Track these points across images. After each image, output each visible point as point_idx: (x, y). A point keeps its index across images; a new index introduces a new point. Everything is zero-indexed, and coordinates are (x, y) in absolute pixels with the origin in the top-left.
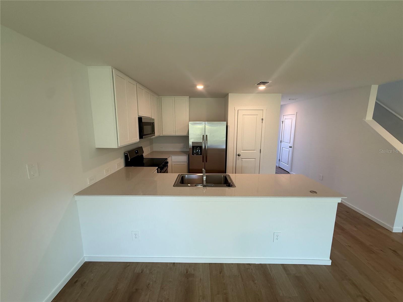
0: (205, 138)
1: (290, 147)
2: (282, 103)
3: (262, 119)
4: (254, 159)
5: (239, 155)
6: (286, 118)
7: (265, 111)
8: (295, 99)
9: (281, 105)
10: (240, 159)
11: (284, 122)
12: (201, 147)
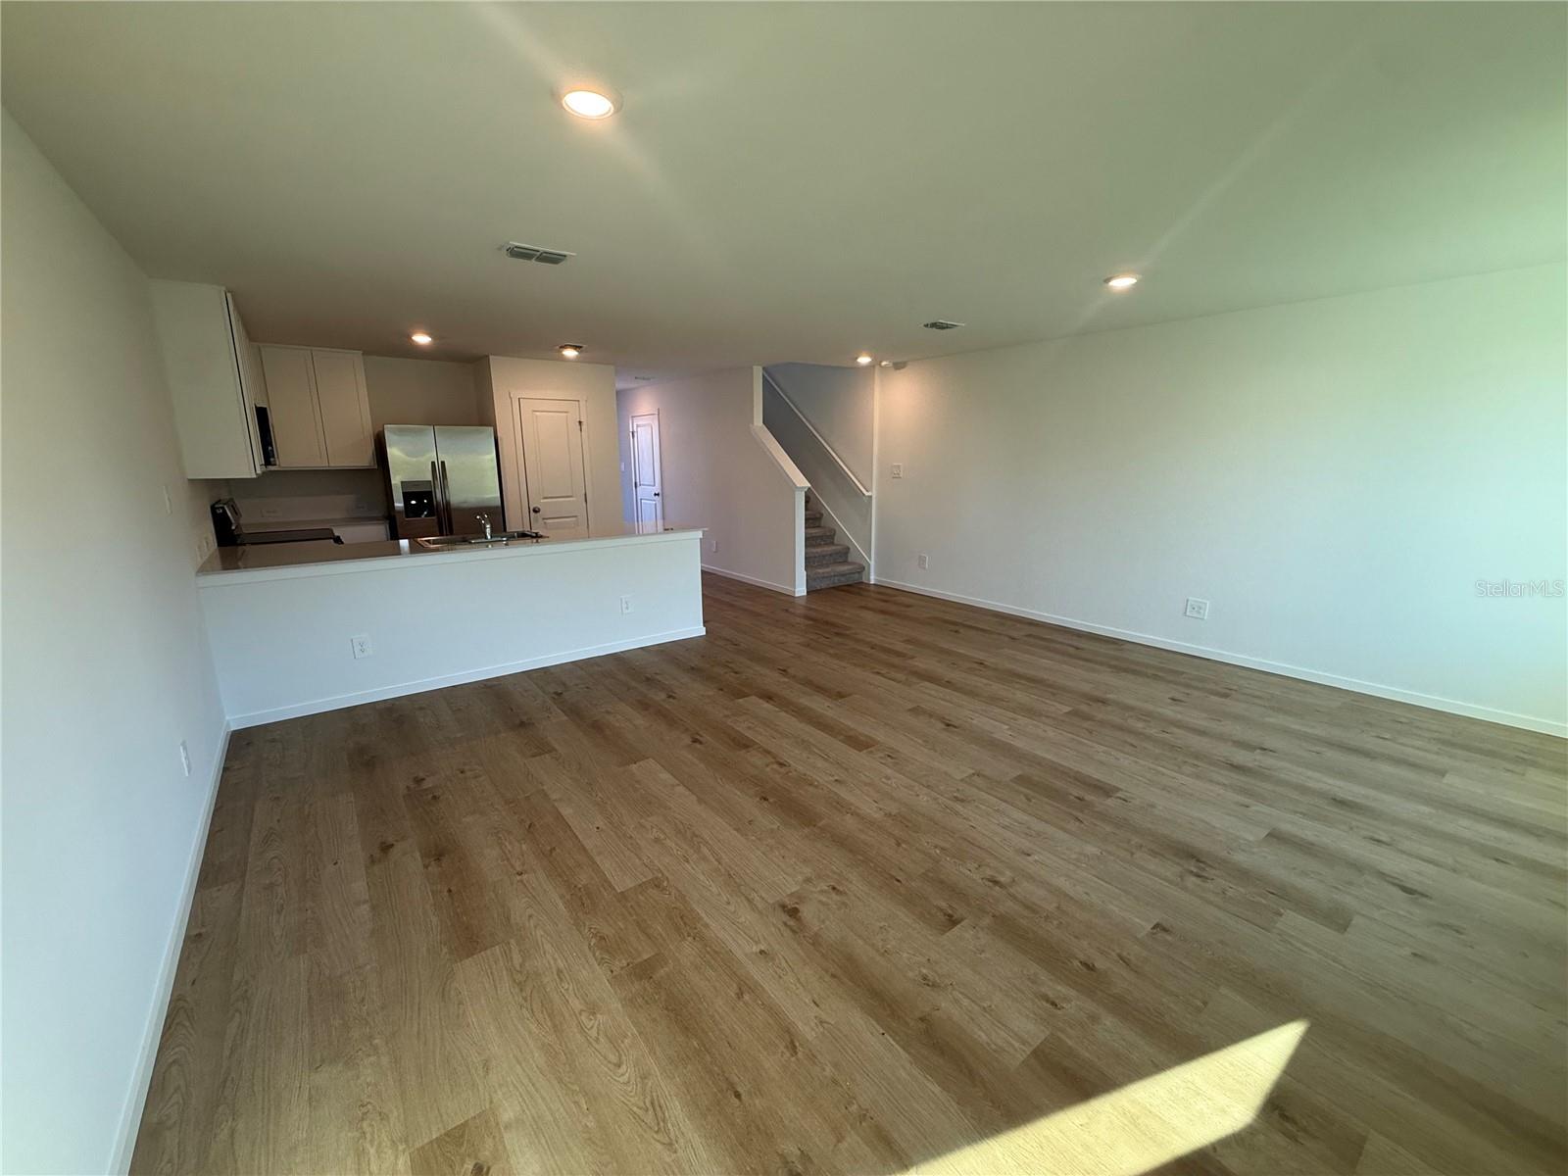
0: (440, 471)
1: (655, 494)
2: (620, 385)
3: (580, 422)
4: (574, 519)
5: (536, 511)
6: (640, 423)
7: (582, 403)
8: (648, 379)
9: (617, 393)
10: (540, 520)
11: (635, 434)
12: (429, 495)
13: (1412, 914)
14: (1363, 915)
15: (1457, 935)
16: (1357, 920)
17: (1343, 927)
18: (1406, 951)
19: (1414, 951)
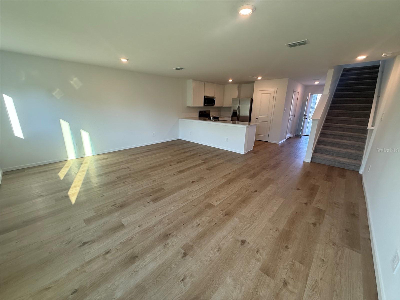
0: (239, 108)
3: (274, 96)
4: (267, 122)
5: (257, 119)
7: (276, 90)
13: (78, 237)
14: (85, 227)
15: (66, 242)
16: (84, 225)
17: (85, 221)
18: (72, 228)
19: (70, 229)
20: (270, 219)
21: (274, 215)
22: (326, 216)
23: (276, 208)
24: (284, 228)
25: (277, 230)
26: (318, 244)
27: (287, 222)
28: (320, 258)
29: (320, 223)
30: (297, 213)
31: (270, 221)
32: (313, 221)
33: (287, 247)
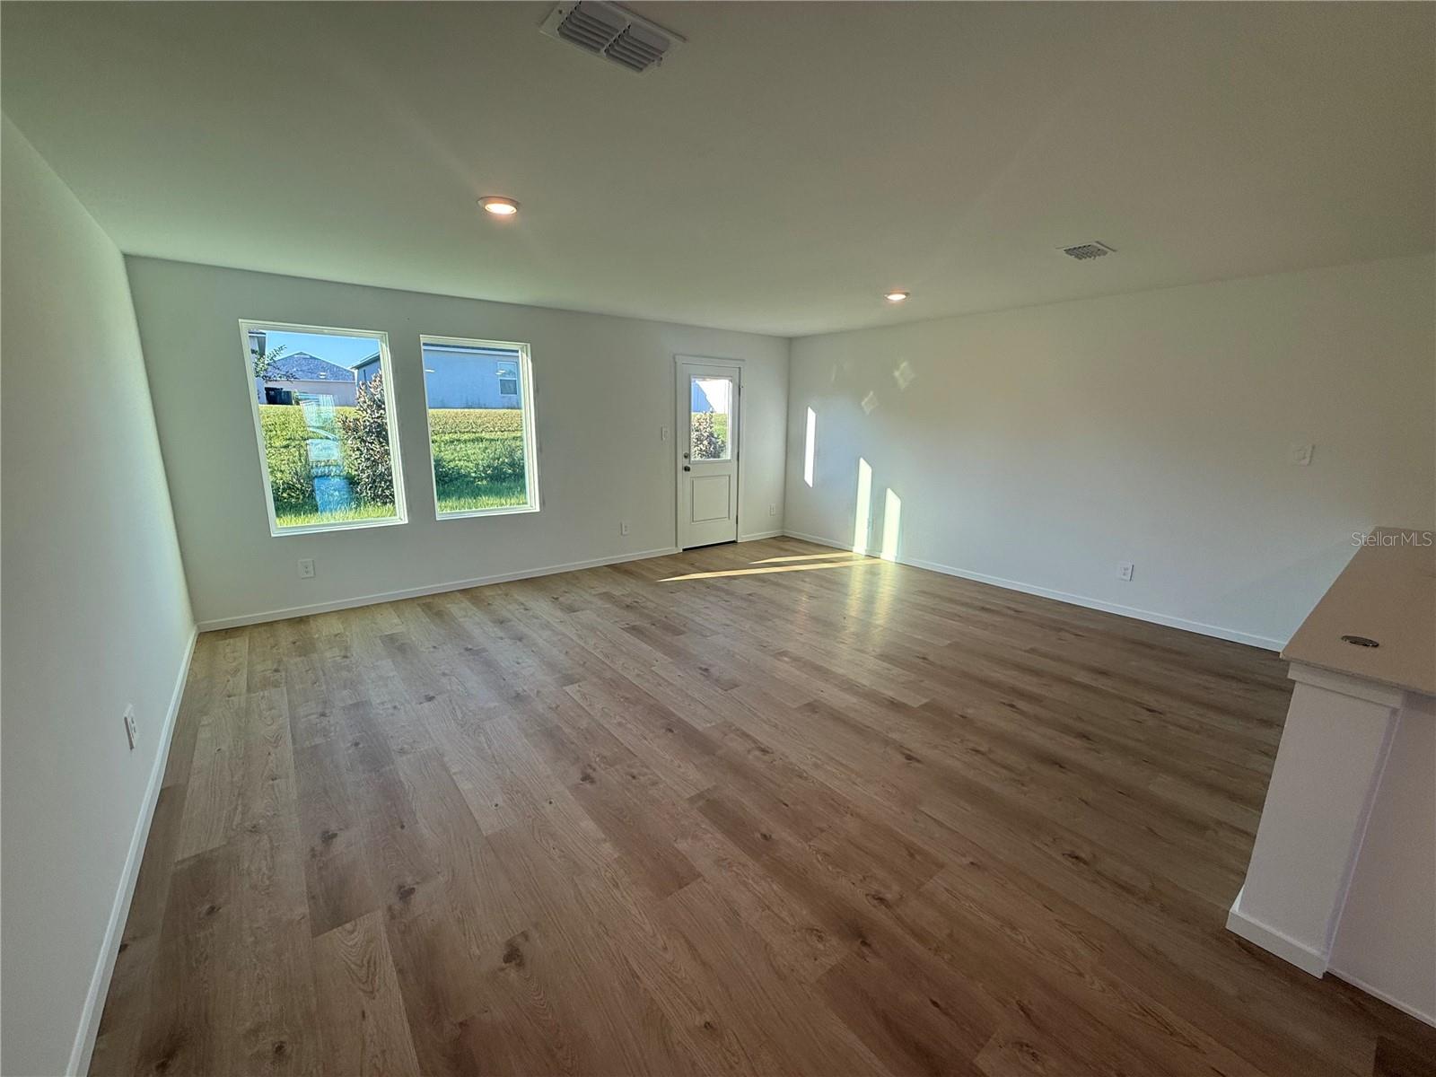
20: (442, 755)
21: (447, 770)
22: (303, 909)
23: (465, 786)
24: (393, 763)
25: (402, 752)
26: (295, 798)
27: (400, 782)
28: (280, 778)
29: (314, 856)
30: (403, 827)
31: (435, 751)
32: (339, 845)
33: (357, 744)
